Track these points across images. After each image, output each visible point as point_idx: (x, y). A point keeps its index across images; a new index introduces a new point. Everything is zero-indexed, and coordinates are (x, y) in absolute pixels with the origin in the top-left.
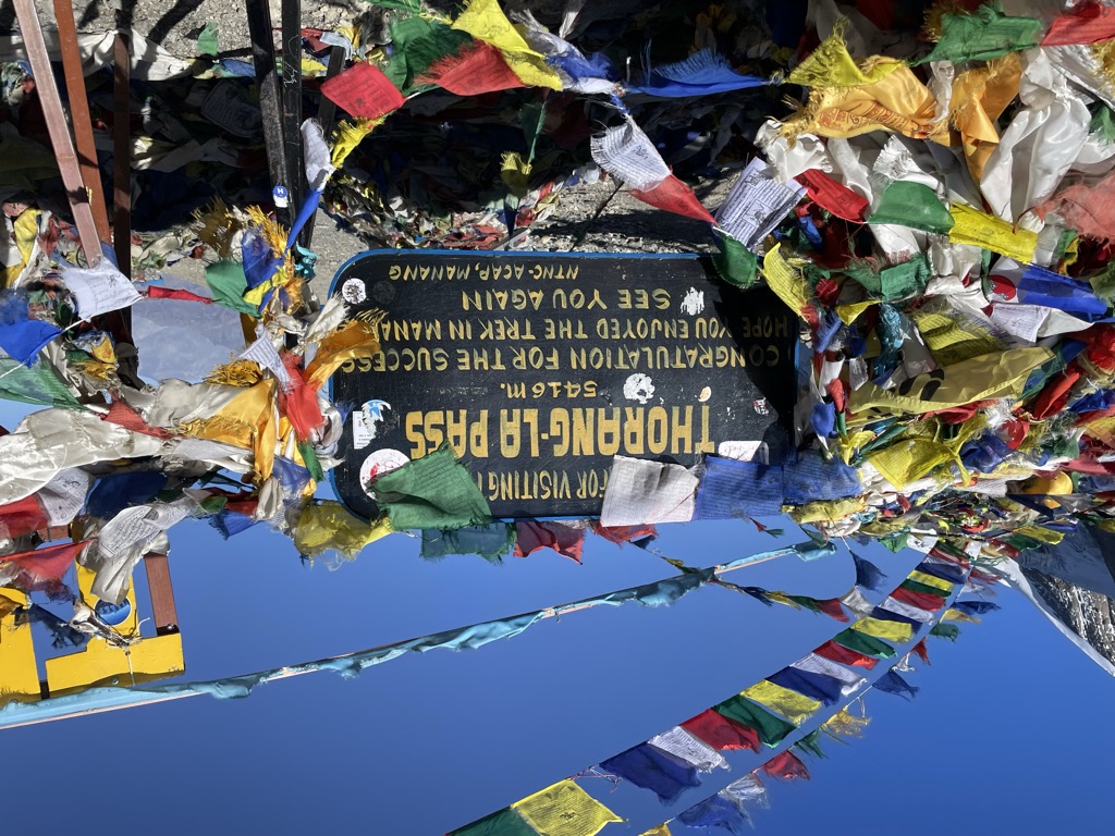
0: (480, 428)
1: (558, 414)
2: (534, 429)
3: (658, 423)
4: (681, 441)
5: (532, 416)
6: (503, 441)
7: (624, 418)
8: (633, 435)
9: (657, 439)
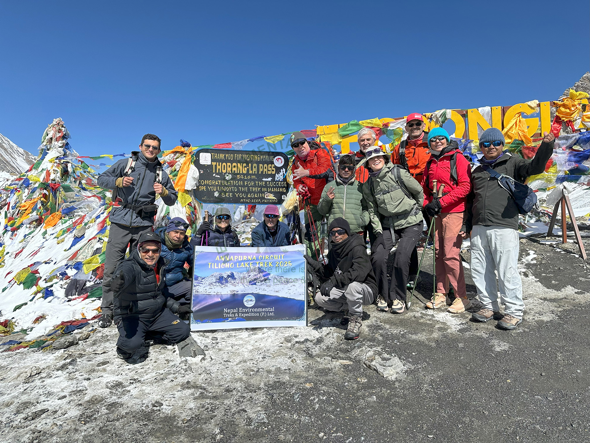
0: (261, 170)
1: (245, 172)
2: (250, 169)
3: (224, 169)
4: (219, 165)
5: (250, 172)
6: (256, 167)
7: (231, 170)
8: (229, 167)
9: (224, 166)
